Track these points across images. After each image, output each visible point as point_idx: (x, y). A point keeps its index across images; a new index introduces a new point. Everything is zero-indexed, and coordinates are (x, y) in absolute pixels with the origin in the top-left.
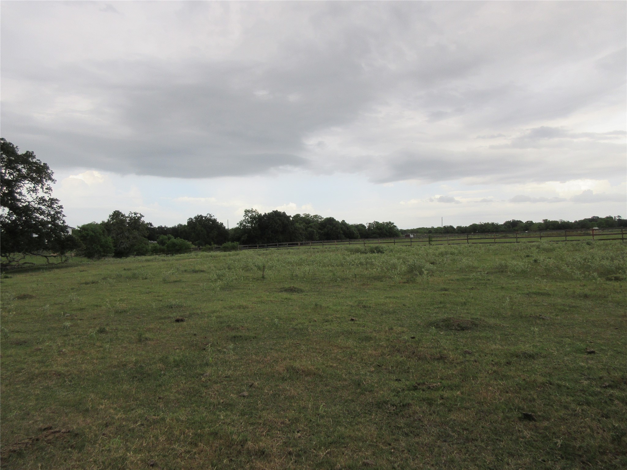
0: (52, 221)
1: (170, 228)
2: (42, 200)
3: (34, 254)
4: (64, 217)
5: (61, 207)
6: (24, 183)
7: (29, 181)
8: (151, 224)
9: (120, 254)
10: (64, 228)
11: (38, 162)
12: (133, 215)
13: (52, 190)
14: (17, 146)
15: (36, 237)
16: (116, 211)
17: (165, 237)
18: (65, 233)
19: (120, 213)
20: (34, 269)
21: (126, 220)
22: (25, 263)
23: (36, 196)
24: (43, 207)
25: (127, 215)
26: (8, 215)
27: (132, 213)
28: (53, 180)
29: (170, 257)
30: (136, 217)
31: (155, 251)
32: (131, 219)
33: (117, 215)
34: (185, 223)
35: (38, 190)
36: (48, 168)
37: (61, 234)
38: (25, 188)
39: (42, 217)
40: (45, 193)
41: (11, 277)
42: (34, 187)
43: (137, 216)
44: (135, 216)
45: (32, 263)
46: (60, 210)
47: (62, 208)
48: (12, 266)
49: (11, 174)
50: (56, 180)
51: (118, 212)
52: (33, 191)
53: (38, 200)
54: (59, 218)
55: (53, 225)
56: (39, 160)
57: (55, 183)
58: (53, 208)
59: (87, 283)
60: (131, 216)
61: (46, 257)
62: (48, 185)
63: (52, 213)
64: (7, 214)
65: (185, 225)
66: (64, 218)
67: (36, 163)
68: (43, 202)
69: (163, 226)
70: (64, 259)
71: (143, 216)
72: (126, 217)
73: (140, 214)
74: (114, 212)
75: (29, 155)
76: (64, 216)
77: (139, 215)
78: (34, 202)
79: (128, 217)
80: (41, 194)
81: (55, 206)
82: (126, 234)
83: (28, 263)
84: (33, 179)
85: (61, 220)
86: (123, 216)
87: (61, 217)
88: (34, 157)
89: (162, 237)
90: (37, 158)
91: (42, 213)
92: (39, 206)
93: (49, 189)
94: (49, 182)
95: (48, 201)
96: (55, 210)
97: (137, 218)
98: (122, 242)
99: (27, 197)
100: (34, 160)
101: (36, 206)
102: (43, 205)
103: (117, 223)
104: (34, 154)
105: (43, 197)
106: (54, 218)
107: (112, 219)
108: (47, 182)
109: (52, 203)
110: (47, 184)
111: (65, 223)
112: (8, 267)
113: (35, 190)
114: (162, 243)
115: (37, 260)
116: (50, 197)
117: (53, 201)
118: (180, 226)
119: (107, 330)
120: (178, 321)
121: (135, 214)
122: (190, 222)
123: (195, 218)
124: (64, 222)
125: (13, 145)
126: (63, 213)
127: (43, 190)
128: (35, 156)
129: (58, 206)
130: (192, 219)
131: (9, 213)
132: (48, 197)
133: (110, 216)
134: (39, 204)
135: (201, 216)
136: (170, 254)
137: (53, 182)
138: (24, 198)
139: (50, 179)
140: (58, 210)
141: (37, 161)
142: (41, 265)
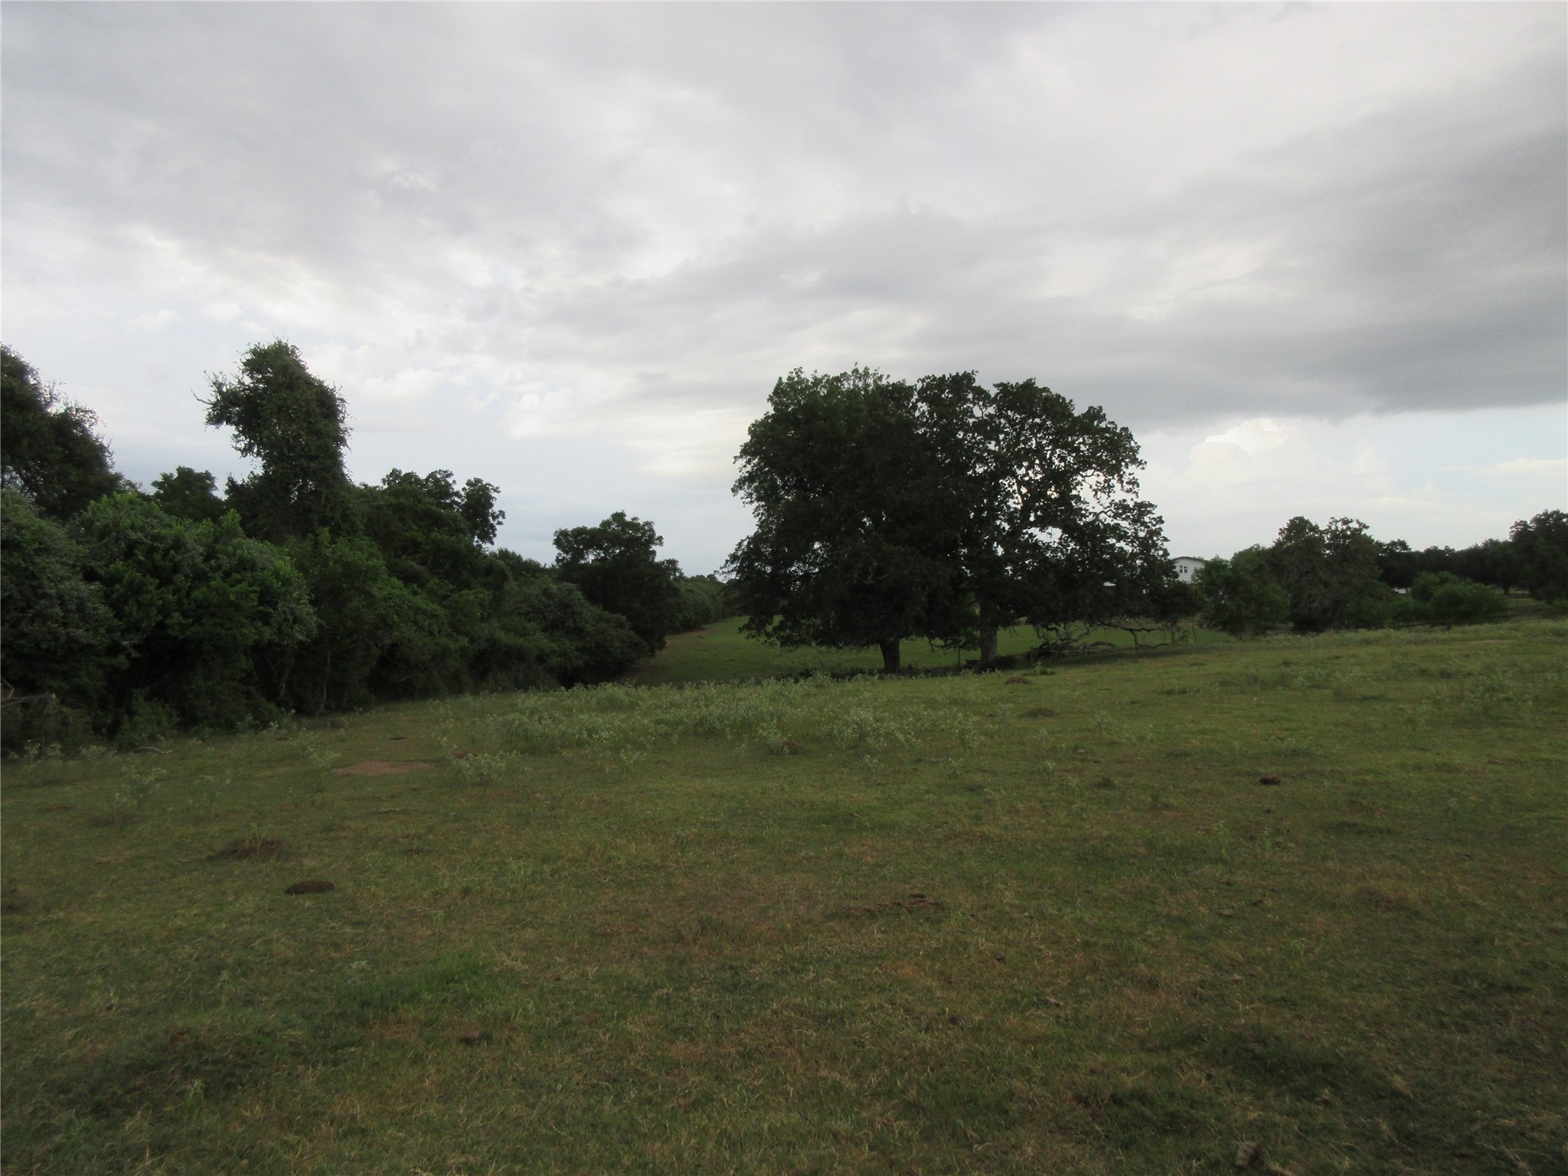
0: (1141, 553)
1: (1462, 553)
2: (1122, 508)
3: (1110, 625)
4: (1165, 543)
5: (1160, 520)
6: (1084, 474)
7: (1095, 469)
8: (1403, 544)
9: (1306, 624)
10: (1168, 567)
11: (1111, 426)
12: (1339, 525)
13: (1138, 486)
14: (1071, 401)
15: (1109, 587)
16: (1297, 518)
17: (1432, 577)
18: (1170, 576)
19: (1307, 522)
20: (1110, 656)
21: (1321, 539)
22: (1098, 644)
23: (1110, 500)
24: (1124, 524)
25: (1322, 528)
26: (1059, 543)
27: (1337, 522)
28: (1140, 463)
29: (1439, 634)
30: (1346, 530)
31: (1404, 618)
32: (1335, 535)
33: (1298, 527)
34: (1504, 535)
35: (1113, 487)
36: (1130, 437)
37: (1163, 581)
38: (1085, 486)
39: (1122, 544)
40: (1128, 491)
41: (1053, 673)
42: (1105, 481)
43: (1349, 528)
44: (1345, 527)
45: (1110, 644)
46: (1158, 526)
47: (1162, 522)
48: (1073, 648)
49: (1062, 459)
50: (1146, 463)
51: (1301, 519)
52: (1103, 490)
53: (1112, 508)
54: (1155, 545)
55: (1145, 560)
56: (1113, 423)
57: (1143, 468)
58: (1144, 524)
59: (1170, 693)
60: (1333, 528)
61: (1131, 630)
62: (1130, 474)
63: (1142, 534)
64: (1058, 541)
65: (1506, 543)
66: (1166, 545)
67: (1107, 430)
68: (1124, 513)
69: (1441, 548)
70: (1177, 635)
71: (1367, 527)
72: (1322, 532)
73: (1358, 522)
74: (1291, 521)
75: (1095, 414)
76: (1166, 539)
77: (1354, 525)
78: (1106, 513)
79: (1326, 532)
80: (1118, 495)
81: (1146, 519)
82: (1321, 574)
83: (1102, 644)
84: (1102, 466)
85: (1161, 549)
86: (1315, 529)
87: (1159, 542)
88: (1103, 418)
89: (1426, 577)
90: (1109, 418)
91: (1122, 536)
92: (1115, 521)
93: (1134, 483)
94: (1132, 468)
95: (1134, 509)
96: (1148, 527)
97: (1349, 533)
98: (1310, 596)
99: (1091, 505)
100: (1103, 425)
101: (1109, 521)
102: (1123, 519)
103: (1296, 547)
104: (1104, 412)
105: (1124, 501)
106: (1147, 545)
107: (1288, 538)
108: (1127, 468)
109: (1142, 514)
110: (1127, 471)
111: (1168, 555)
112: (1066, 652)
113: (1107, 488)
114: (1423, 594)
115: (1118, 637)
116: (1135, 500)
117: (1143, 508)
118: (1492, 544)
119: (1116, 782)
120: (1266, 782)
121: (1346, 522)
122: (1523, 534)
123: (1537, 520)
124: (1166, 553)
125: (1064, 399)
126: (1163, 534)
127: (1122, 486)
128: (1105, 415)
129: (1154, 519)
130: (1524, 523)
131: (1060, 539)
132: (1132, 499)
133: (1282, 532)
134: (1115, 516)
135: (1557, 512)
136: (1442, 624)
137: (1141, 466)
138: (1084, 506)
139: (1134, 461)
140: (1154, 528)
141: (1109, 426)
142: (1125, 649)
